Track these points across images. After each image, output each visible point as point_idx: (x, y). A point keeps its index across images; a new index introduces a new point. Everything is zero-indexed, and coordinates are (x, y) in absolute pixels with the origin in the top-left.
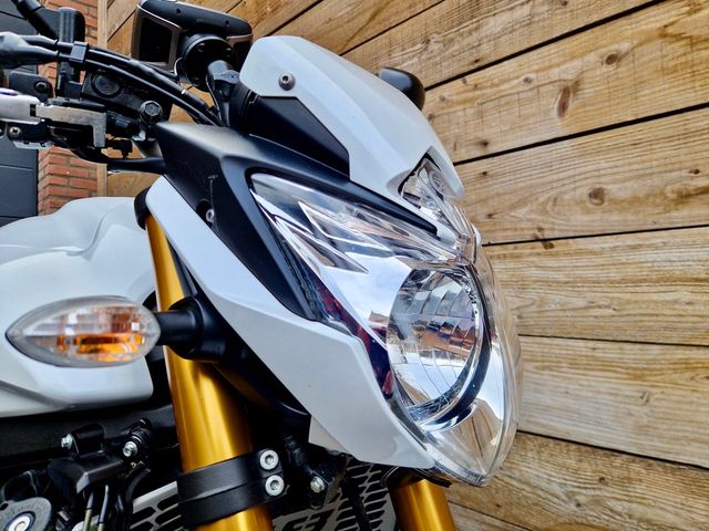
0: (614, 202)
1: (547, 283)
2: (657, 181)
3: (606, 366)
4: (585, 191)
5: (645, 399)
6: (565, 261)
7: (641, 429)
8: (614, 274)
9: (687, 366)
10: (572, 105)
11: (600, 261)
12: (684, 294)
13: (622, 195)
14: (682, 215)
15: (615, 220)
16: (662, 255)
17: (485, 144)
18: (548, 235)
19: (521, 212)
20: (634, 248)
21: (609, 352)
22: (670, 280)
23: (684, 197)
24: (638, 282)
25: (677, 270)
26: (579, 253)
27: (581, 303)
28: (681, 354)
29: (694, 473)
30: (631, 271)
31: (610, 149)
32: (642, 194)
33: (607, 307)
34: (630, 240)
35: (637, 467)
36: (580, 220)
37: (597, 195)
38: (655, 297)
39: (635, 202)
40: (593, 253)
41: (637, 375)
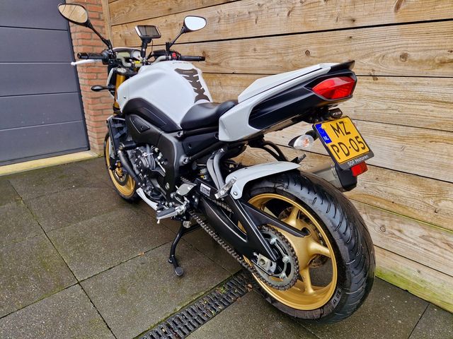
0: (412, 61)
1: (371, 97)
2: (432, 53)
3: (389, 135)
4: (398, 54)
5: (403, 149)
6: (382, 87)
7: (398, 160)
8: (403, 95)
9: (424, 137)
10: (402, 7)
11: (398, 89)
12: (430, 107)
13: (416, 58)
14: (440, 71)
15: (409, 70)
16: (426, 89)
17: (354, 21)
18: (376, 74)
19: (366, 61)
20: (415, 84)
21: (393, 129)
23: (442, 63)
24: (412, 100)
25: (431, 96)
26: (389, 84)
27: (385, 107)
28: (422, 131)
29: (415, 177)
30: (411, 95)
32: (424, 59)
33: (396, 110)
34: (413, 80)
35: (393, 174)
36: (393, 68)
37: (404, 56)
38: (418, 107)
39: (421, 62)
41: (402, 139)
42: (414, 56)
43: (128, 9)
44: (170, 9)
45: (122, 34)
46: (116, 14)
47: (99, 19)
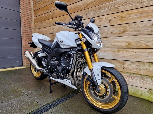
0: (113, 33)
1: (106, 42)
2: (117, 32)
3: (111, 51)
4: (110, 32)
5: (114, 54)
6: (108, 40)
7: (113, 57)
9: (118, 50)
10: (110, 22)
12: (119, 43)
13: (114, 33)
14: (119, 35)
15: (113, 35)
16: (117, 39)
17: (100, 26)
18: (106, 37)
19: (104, 34)
21: (111, 49)
22: (117, 42)
23: (120, 33)
24: (115, 42)
25: (118, 41)
26: (109, 39)
27: (109, 44)
28: (118, 49)
29: (118, 60)
30: (114, 41)
31: (114, 28)
32: (116, 33)
33: (112, 45)
34: (114, 38)
35: (113, 60)
36: (110, 35)
37: (112, 33)
39: (115, 34)
40: (111, 39)
41: (114, 51)
42: (114, 32)
43: (40, 25)
44: (53, 25)
45: (38, 31)
46: (36, 26)
47: (31, 27)
